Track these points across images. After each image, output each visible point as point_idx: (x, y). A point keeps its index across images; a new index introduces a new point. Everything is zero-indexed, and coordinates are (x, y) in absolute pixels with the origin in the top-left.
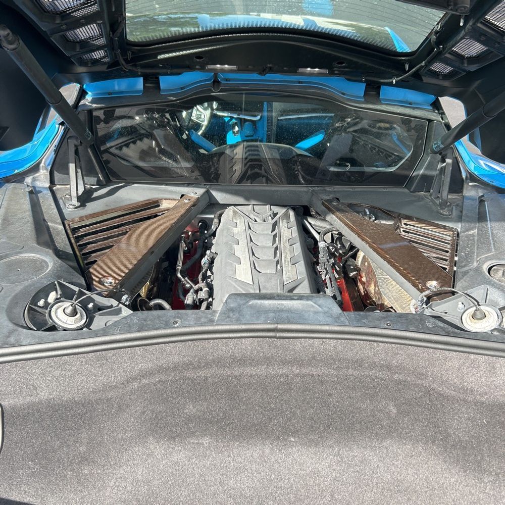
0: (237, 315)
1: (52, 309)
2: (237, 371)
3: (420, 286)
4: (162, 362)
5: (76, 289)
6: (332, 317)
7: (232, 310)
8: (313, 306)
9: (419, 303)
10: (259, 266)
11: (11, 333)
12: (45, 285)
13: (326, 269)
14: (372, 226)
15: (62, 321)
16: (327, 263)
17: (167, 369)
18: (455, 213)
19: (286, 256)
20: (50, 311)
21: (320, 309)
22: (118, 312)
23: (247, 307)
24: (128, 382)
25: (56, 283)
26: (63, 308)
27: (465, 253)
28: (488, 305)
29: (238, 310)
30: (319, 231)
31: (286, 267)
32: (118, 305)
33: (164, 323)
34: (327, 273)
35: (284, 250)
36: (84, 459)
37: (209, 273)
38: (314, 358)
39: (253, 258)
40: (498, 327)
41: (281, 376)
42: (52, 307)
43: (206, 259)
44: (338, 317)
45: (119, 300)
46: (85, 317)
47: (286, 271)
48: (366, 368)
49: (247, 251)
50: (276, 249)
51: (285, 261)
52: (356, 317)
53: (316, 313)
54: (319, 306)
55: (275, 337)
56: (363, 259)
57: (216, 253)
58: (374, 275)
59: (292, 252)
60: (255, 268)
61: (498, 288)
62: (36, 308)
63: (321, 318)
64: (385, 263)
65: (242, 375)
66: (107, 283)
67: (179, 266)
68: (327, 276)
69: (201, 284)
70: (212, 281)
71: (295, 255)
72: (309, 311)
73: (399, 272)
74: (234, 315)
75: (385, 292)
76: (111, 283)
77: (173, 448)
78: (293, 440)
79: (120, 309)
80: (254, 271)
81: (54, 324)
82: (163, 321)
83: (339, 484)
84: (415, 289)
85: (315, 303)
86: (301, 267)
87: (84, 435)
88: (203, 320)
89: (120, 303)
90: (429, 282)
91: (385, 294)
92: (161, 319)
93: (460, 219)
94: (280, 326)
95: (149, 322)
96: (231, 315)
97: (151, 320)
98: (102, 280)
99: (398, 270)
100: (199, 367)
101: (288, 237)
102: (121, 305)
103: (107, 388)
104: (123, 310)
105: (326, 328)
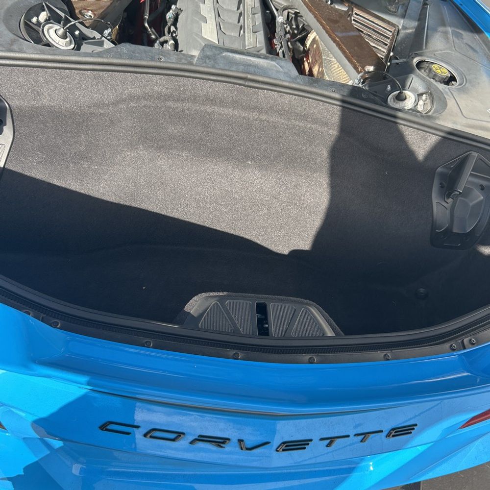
0: (212, 62)
1: (45, 28)
2: (209, 109)
3: (359, 69)
4: (148, 90)
5: (63, 15)
6: (290, 77)
7: (208, 57)
8: (275, 66)
9: (357, 81)
10: (224, 28)
11: (13, 42)
12: (33, 5)
13: (281, 43)
14: (328, 9)
15: (54, 41)
16: (283, 37)
17: (151, 97)
18: (400, 10)
19: (248, 22)
20: (43, 29)
21: (281, 70)
22: (101, 44)
23: (221, 57)
24: (118, 102)
25: (44, 4)
26: (55, 29)
27: (401, 48)
28: (409, 91)
29: (213, 58)
30: (277, 8)
31: (248, 33)
32: (101, 38)
33: (150, 57)
34: (282, 47)
35: (247, 18)
36: (84, 157)
37: (173, 28)
38: (271, 108)
39: (218, 19)
40: (414, 108)
41: (244, 118)
42: (43, 27)
43: (171, 14)
44: (295, 78)
45: (101, 33)
46: (73, 42)
47: (248, 36)
48: (310, 122)
49: (213, 12)
50: (240, 14)
51: (248, 27)
52: (309, 81)
53: (278, 72)
54: (281, 67)
55: (244, 85)
56: (312, 42)
57: (180, 9)
58: (321, 57)
59: (254, 20)
60: (221, 29)
61: (421, 79)
62: (31, 24)
63: (282, 77)
64: (334, 45)
65: (213, 112)
66: (87, 15)
67: (146, 15)
68: (281, 50)
69: (167, 37)
70: (176, 36)
71: (257, 24)
72: (272, 69)
73: (344, 55)
74: (210, 61)
75: (328, 73)
76: (91, 16)
77: (159, 156)
78: (250, 163)
79: (103, 41)
80: (219, 31)
81: (48, 42)
82: (150, 56)
83: (274, 201)
84: (355, 71)
85: (277, 64)
86: (261, 37)
87: (83, 138)
88: (183, 61)
89: (103, 36)
90: (367, 66)
91: (327, 74)
92: (147, 54)
93: (403, 16)
94: (249, 76)
95: (137, 55)
96: (208, 61)
97: (138, 53)
98: (83, 11)
99: (344, 52)
100: (178, 100)
101: (251, 6)
102: (103, 38)
103: (100, 105)
104: (105, 44)
105: (287, 84)
